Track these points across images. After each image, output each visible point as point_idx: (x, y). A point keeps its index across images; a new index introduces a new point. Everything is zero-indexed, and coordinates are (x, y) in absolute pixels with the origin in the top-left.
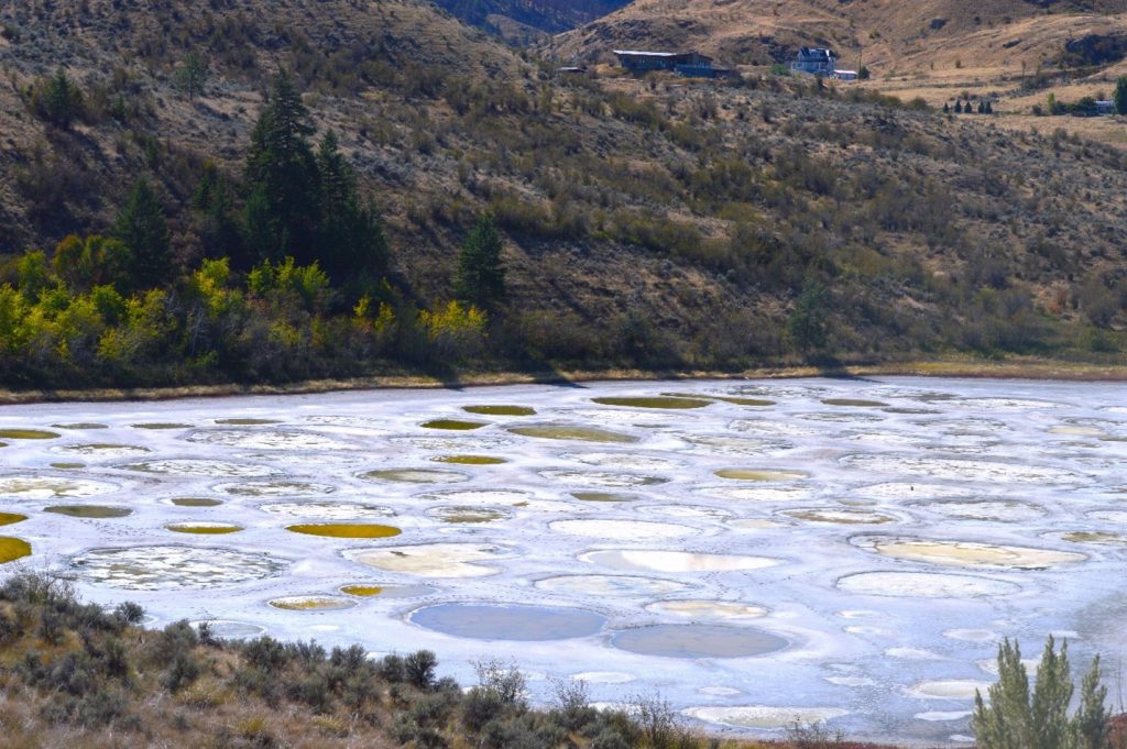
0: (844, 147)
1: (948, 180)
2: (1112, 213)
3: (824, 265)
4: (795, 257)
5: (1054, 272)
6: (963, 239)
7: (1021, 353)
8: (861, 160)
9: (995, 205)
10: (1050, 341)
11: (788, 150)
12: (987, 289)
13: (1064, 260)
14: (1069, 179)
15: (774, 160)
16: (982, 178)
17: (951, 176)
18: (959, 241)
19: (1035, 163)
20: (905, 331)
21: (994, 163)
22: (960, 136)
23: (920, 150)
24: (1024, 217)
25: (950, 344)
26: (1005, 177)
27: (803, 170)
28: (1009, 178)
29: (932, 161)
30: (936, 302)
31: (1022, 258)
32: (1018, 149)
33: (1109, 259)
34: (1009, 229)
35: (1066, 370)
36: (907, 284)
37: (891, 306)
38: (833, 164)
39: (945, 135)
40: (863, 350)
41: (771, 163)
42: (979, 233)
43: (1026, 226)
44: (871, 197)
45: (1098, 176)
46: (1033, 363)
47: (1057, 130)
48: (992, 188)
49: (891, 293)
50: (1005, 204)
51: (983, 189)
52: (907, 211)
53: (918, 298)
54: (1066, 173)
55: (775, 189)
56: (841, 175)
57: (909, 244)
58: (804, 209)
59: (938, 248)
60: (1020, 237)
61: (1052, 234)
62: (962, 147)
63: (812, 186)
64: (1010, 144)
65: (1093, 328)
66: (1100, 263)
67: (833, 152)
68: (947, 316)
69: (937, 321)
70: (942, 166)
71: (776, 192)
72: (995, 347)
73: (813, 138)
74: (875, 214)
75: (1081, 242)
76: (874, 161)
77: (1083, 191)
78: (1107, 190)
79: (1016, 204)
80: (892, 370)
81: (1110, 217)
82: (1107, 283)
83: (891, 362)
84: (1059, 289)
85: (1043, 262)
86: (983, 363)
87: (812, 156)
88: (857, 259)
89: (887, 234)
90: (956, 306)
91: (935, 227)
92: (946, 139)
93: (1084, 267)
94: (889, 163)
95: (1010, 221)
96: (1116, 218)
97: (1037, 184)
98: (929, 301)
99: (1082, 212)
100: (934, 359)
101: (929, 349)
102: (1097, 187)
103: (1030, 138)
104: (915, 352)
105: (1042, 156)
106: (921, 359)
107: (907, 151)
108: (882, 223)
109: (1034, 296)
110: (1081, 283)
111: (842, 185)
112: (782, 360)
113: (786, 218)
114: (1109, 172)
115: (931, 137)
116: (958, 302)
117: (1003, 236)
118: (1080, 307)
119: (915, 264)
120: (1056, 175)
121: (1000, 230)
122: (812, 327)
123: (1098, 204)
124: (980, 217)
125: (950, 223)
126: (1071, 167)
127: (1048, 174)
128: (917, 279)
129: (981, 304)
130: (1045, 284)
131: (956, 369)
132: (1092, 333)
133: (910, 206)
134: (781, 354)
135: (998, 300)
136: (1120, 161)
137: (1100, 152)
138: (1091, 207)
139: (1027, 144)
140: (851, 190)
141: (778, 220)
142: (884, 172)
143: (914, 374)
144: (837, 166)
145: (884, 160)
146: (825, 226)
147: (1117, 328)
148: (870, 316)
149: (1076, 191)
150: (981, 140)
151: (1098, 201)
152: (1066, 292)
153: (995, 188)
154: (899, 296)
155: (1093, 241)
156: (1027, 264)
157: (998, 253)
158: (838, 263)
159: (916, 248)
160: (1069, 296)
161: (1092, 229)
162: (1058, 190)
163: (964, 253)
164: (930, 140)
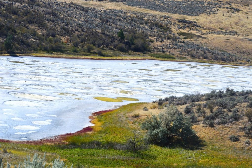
0: (21, 4)
1: (44, 12)
2: (81, 21)
3: (13, 30)
4: (7, 28)
5: (66, 34)
6: (46, 26)
7: (57, 52)
8: (25, 7)
9: (54, 18)
10: (64, 49)
11: (8, 4)
12: (51, 37)
13: (69, 31)
14: (72, 13)
15: (5, 7)
16: (52, 12)
17: (45, 11)
18: (45, 26)
19: (64, 9)
20: (31, 46)
21: (55, 9)
22: (48, 3)
23: (39, 5)
24: (60, 21)
25: (41, 50)
26: (57, 12)
27: (11, 9)
28: (58, 12)
29: (41, 8)
30: (38, 40)
31: (59, 31)
32: (61, 6)
33: (79, 31)
34: (57, 24)
35: (67, 56)
36: (32, 36)
37: (28, 40)
38: (18, 8)
39: (45, 2)
40: (21, 50)
41: (4, 7)
42: (50, 24)
43: (61, 23)
44: (26, 15)
45: (79, 13)
46: (59, 54)
47: (71, 2)
48: (54, 15)
49: (28, 38)
50: (56, 18)
51: (52, 15)
52: (34, 19)
53: (34, 39)
54: (71, 12)
55: (5, 13)
56: (20, 10)
57: (34, 26)
58: (11, 18)
59: (40, 27)
60: (59, 26)
61: (66, 25)
62: (48, 5)
63: (13, 13)
64: (59, 5)
65: (74, 47)
66: (77, 32)
67: (18, 5)
68: (41, 43)
69: (38, 44)
70: (43, 9)
71: (5, 14)
72: (51, 50)
73: (14, 2)
74: (27, 19)
75: (73, 27)
76: (28, 7)
77: (75, 16)
78: (80, 16)
79: (59, 18)
80: (27, 55)
81: (80, 22)
82: (78, 37)
83: (27, 53)
84: (67, 38)
85: (64, 32)
86: (48, 54)
87: (14, 6)
88: (21, 30)
89: (29, 24)
90: (43, 41)
91: (40, 23)
92: (45, 3)
93: (73, 33)
94: (31, 8)
95: (57, 22)
96: (81, 22)
97: (64, 14)
98: (37, 39)
99: (74, 21)
100: (37, 53)
101: (36, 51)
102: (78, 15)
103: (64, 4)
104: (33, 51)
105: (66, 8)
106: (34, 53)
107: (35, 6)
108: (28, 21)
109: (61, 39)
110: (72, 37)
111: (20, 13)
112: (2, 52)
113: (6, 20)
114: (81, 12)
115: (42, 3)
116: (44, 40)
117: (55, 25)
118: (71, 42)
119: (35, 31)
120: (69, 12)
121: (55, 24)
122: (9, 45)
123: (78, 19)
124: (50, 21)
125: (44, 22)
126: (73, 10)
127: (67, 12)
128: (34, 34)
129: (49, 41)
130: (64, 36)
131: (42, 55)
132: (73, 48)
133: (35, 18)
134: (2, 51)
135: (53, 40)
136: (84, 9)
137: (80, 7)
138: (76, 20)
139: (63, 5)
140: (22, 14)
141: (5, 20)
142: (30, 10)
143: (32, 56)
144: (19, 8)
145: (30, 7)
146: (15, 22)
147: (80, 47)
148: (23, 43)
149: (73, 16)
150: (53, 4)
151: (78, 18)
152: (69, 39)
153: (54, 14)
154: (30, 38)
155: (76, 27)
156: (60, 32)
157: (54, 29)
158: (17, 30)
159: (35, 27)
160: (69, 40)
161: (76, 25)
162: (69, 15)
163: (46, 29)
164: (41, 3)
